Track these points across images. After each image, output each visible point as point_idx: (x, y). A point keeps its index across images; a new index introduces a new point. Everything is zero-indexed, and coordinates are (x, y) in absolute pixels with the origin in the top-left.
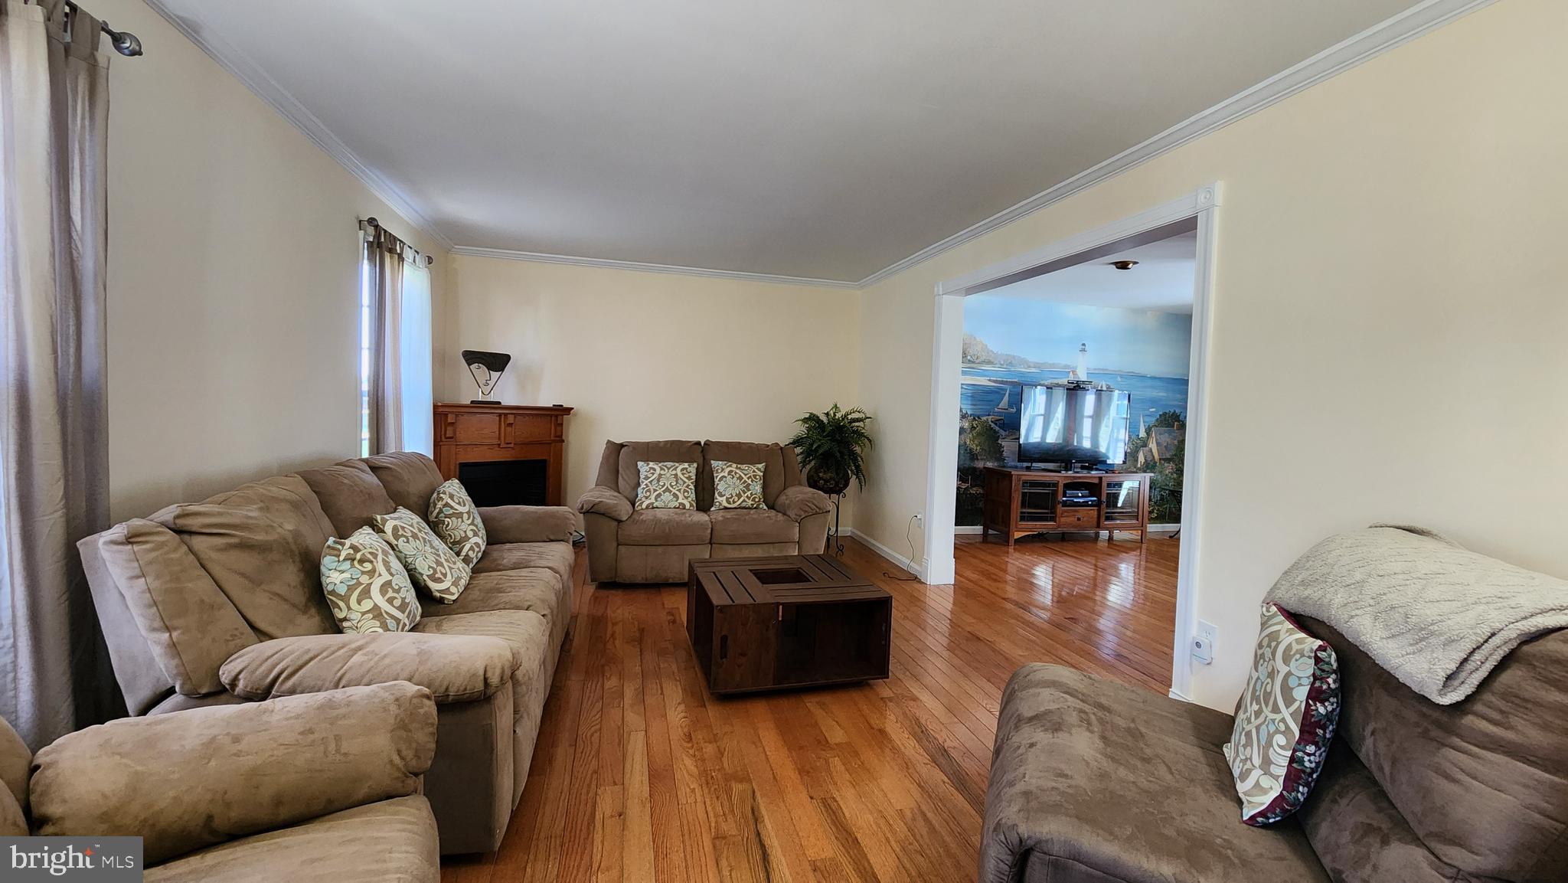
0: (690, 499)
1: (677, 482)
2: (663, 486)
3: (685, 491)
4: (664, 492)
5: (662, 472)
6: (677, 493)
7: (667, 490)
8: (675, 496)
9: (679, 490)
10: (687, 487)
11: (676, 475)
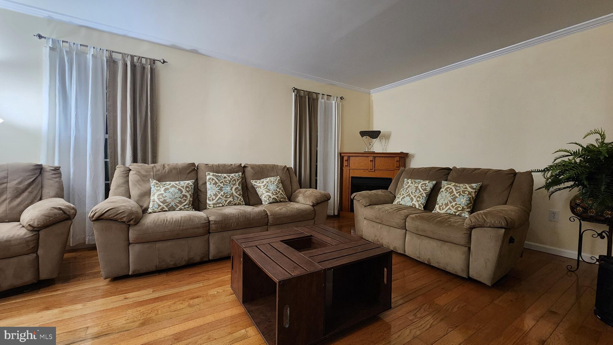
0: (420, 202)
1: (416, 191)
2: (407, 193)
3: (419, 197)
4: (407, 196)
5: (411, 185)
6: (414, 197)
7: (409, 195)
8: (412, 199)
9: (415, 196)
10: (421, 195)
11: (417, 187)
